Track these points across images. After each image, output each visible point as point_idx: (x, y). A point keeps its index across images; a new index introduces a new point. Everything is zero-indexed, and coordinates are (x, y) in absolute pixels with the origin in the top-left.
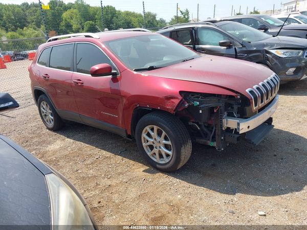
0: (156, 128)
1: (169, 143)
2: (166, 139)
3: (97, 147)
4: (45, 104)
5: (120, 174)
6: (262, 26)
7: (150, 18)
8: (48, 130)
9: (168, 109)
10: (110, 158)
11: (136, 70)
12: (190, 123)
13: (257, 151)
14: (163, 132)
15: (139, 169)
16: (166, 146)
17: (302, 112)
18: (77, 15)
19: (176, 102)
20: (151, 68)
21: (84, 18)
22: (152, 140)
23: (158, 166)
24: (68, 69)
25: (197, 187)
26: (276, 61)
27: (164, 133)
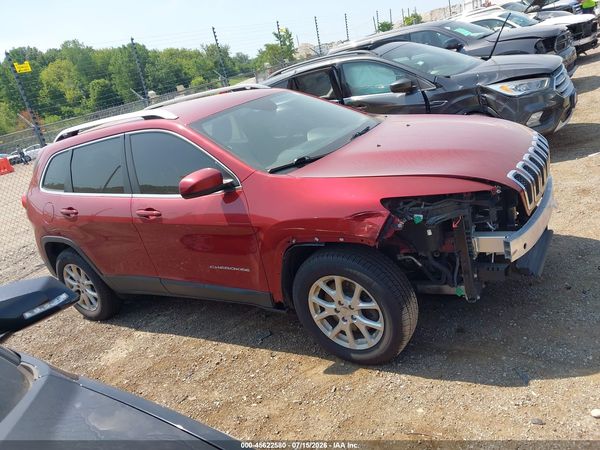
0: (338, 280)
1: (373, 305)
2: (364, 298)
3: (207, 338)
4: (75, 270)
5: (279, 388)
6: (451, 41)
7: (217, 57)
8: (88, 322)
9: (362, 239)
10: (243, 357)
11: (273, 171)
12: (400, 257)
13: (531, 285)
14: (357, 285)
15: (315, 370)
16: (366, 313)
17: (578, 192)
18: (69, 71)
19: (379, 222)
20: (302, 163)
21: (87, 75)
22: (334, 306)
23: (353, 356)
24: (120, 190)
25: (448, 383)
26: (505, 105)
27: (358, 288)
